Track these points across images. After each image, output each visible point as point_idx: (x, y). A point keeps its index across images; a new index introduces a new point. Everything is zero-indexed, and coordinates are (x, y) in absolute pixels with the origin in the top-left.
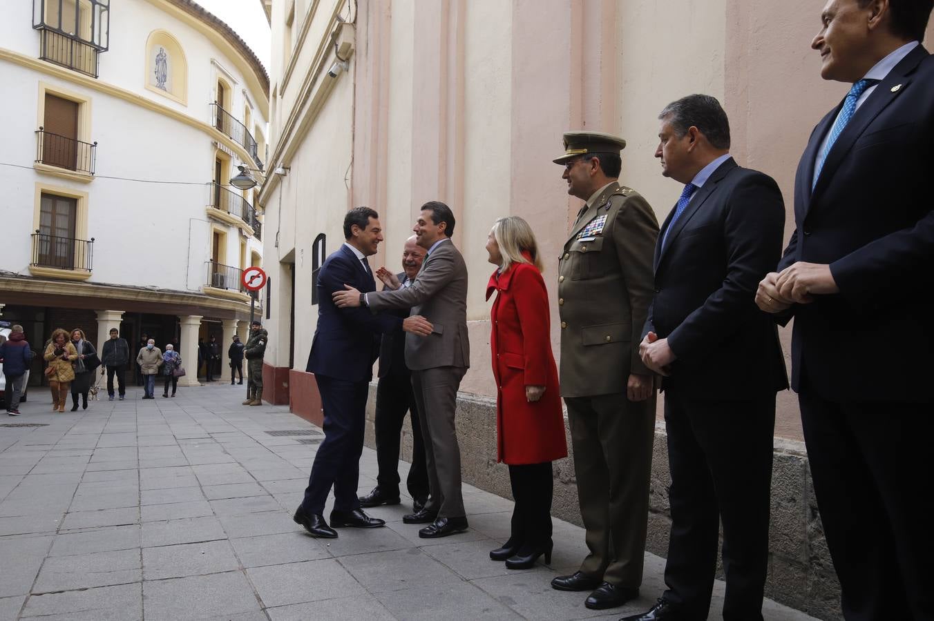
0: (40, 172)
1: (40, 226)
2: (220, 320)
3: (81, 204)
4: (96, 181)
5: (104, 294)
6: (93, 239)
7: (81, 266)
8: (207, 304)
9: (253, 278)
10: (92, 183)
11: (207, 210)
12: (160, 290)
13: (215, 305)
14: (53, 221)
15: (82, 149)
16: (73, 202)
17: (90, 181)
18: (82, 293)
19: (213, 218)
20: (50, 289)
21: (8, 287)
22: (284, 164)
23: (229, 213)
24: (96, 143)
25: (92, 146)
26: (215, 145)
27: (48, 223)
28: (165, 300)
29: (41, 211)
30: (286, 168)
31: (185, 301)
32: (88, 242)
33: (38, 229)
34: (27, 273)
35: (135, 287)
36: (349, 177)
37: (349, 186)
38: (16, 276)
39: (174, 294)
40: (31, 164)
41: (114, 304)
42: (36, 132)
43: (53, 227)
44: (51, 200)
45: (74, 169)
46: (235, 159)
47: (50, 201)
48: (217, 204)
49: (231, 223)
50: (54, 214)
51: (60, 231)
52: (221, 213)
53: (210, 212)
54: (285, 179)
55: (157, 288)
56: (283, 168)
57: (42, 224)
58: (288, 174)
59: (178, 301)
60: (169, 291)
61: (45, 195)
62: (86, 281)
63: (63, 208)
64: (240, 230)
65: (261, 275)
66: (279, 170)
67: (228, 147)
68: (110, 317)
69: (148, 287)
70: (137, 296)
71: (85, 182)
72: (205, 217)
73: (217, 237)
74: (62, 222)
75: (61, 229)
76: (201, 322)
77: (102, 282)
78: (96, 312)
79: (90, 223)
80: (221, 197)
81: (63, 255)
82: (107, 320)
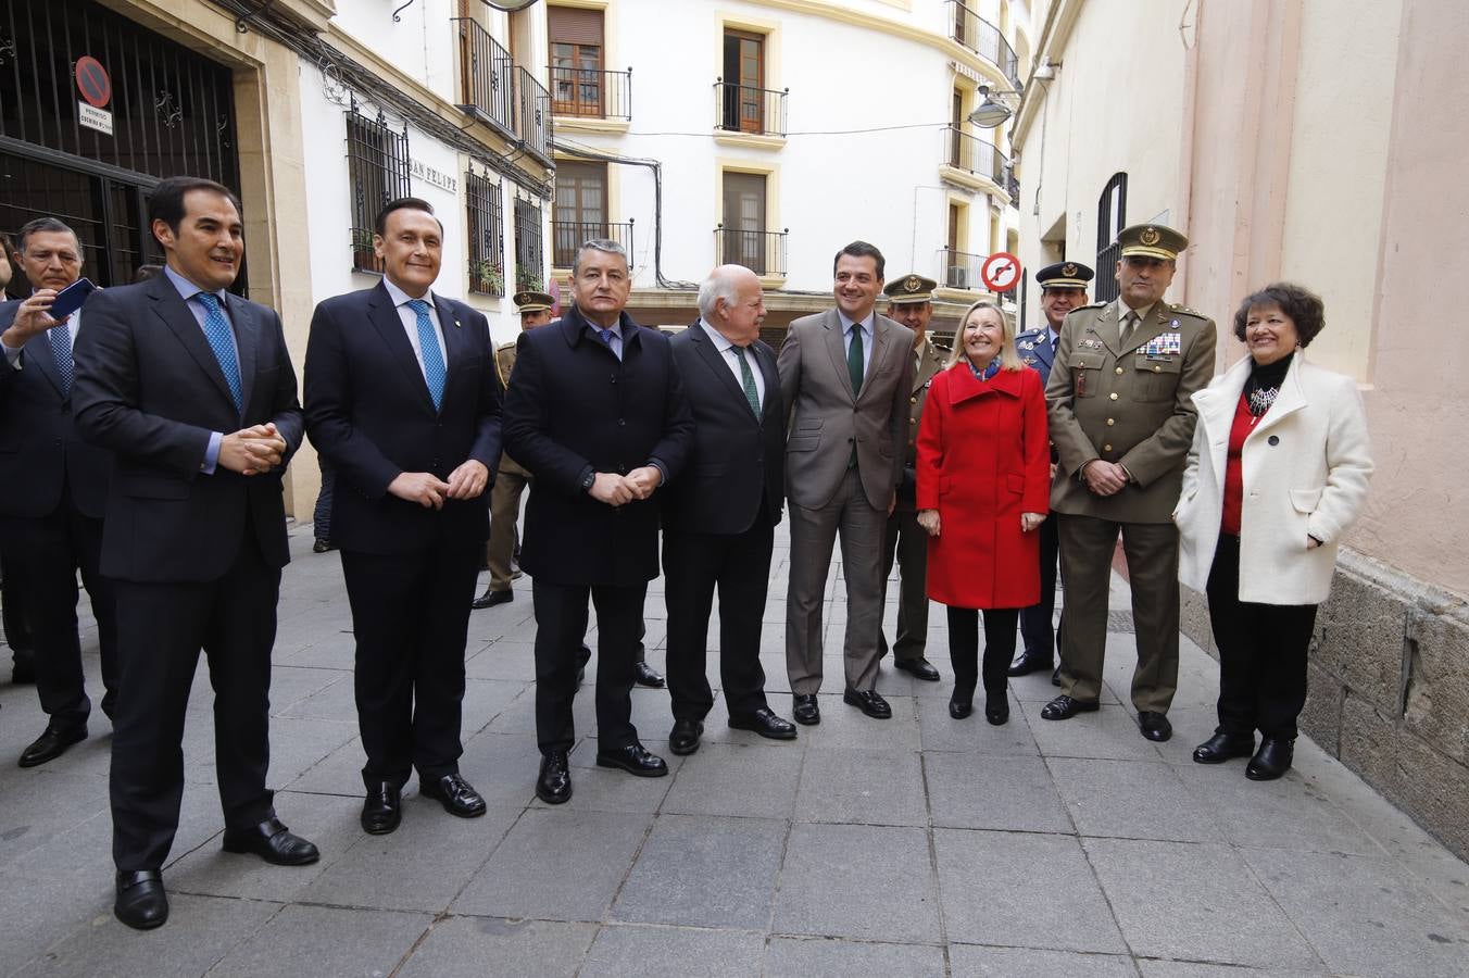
0: (721, 144)
1: (724, 217)
3: (770, 182)
4: (790, 146)
5: (802, 306)
6: (786, 231)
7: (772, 270)
9: (999, 271)
10: (782, 151)
11: (940, 170)
13: (951, 314)
14: (739, 210)
15: (771, 101)
16: (759, 180)
17: (781, 148)
18: (778, 306)
19: (949, 183)
21: (690, 303)
22: (1050, 59)
23: (972, 172)
24: (787, 90)
25: (783, 95)
26: (952, 67)
29: (724, 197)
30: (1055, 65)
32: (781, 234)
33: (722, 221)
36: (1191, 20)
40: (712, 131)
42: (715, 85)
43: (739, 218)
44: (734, 181)
45: (761, 132)
48: (956, 161)
49: (975, 188)
50: (740, 200)
51: (747, 222)
52: (960, 174)
53: (945, 174)
54: (1054, 85)
56: (1050, 65)
57: (726, 215)
58: (1057, 76)
61: (729, 175)
62: (781, 289)
63: (749, 190)
64: (990, 197)
65: (1012, 266)
66: (1043, 71)
67: (972, 68)
71: (774, 149)
72: (936, 183)
73: (955, 209)
74: (750, 210)
75: (749, 219)
77: (801, 290)
79: (784, 206)
80: (962, 148)
81: (751, 255)
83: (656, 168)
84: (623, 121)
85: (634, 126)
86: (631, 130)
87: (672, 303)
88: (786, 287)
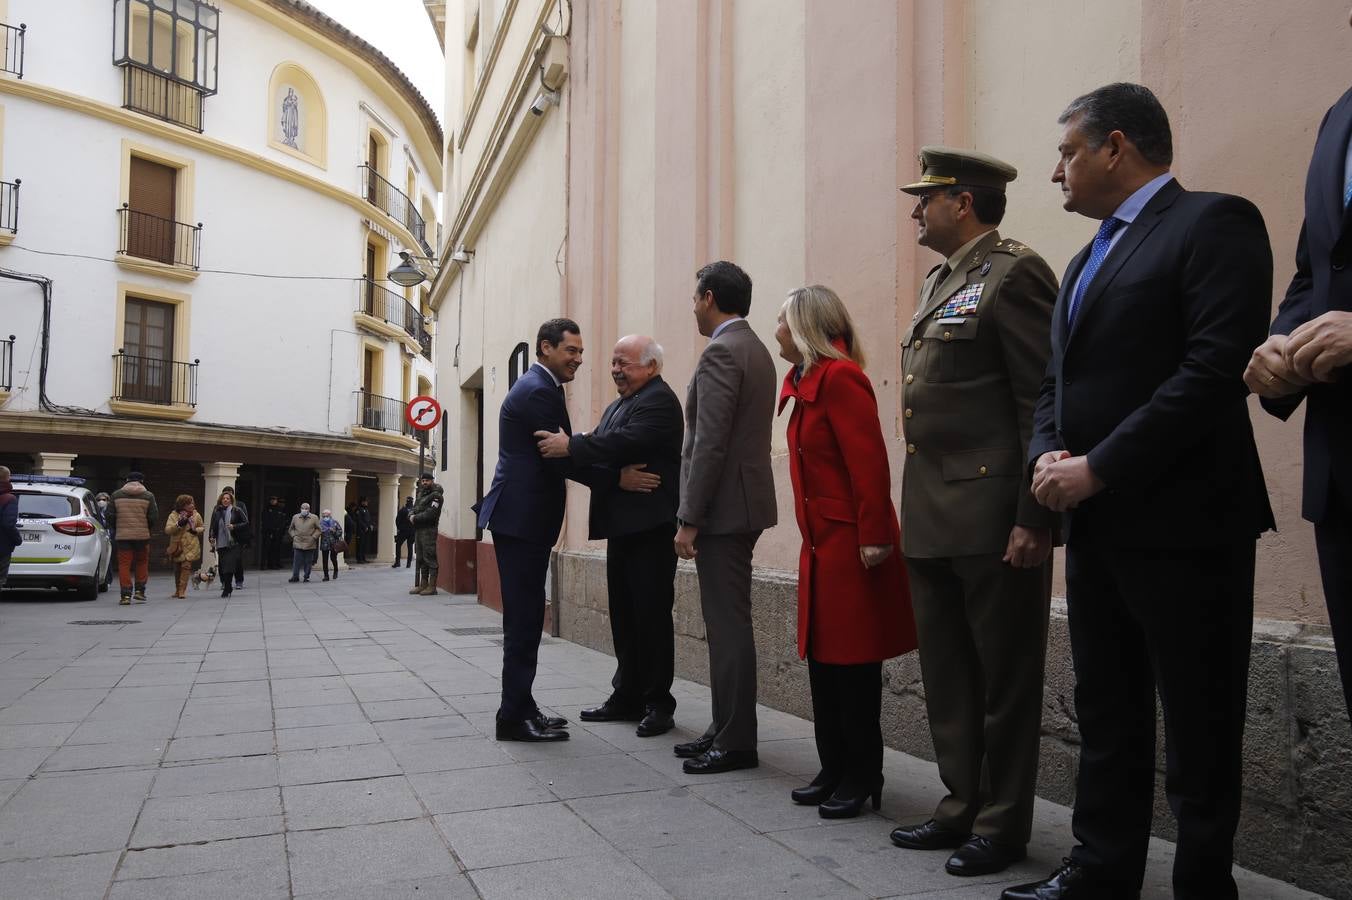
0: (124, 268)
1: (125, 343)
2: (374, 474)
3: (180, 311)
4: (203, 278)
5: (213, 439)
6: (197, 361)
7: (181, 399)
8: (357, 452)
9: (422, 412)
10: (195, 282)
11: (356, 317)
12: (290, 433)
13: (367, 453)
14: (143, 337)
15: (182, 234)
16: (169, 308)
17: (192, 280)
18: (182, 437)
19: (363, 329)
20: (139, 432)
21: (80, 430)
22: (466, 247)
23: (386, 321)
24: (200, 225)
25: (195, 229)
26: (366, 224)
27: (136, 340)
28: (299, 446)
29: (126, 323)
30: (469, 252)
31: (325, 449)
32: (191, 365)
33: (122, 347)
34: (106, 410)
35: (255, 429)
36: (562, 258)
37: (563, 273)
38: (92, 414)
39: (310, 438)
40: (113, 256)
41: (227, 453)
42: (118, 210)
43: (143, 345)
44: (139, 307)
45: (171, 262)
46: (395, 245)
47: (137, 308)
48: (370, 309)
49: (389, 336)
50: (143, 327)
51: (152, 349)
52: (375, 322)
53: (361, 320)
54: (468, 269)
55: (286, 430)
56: (464, 251)
57: (128, 340)
58: (471, 261)
59: (315, 448)
60: (303, 433)
61: (132, 300)
62: (189, 420)
63: (155, 318)
64: (402, 346)
65: (433, 408)
66: (459, 255)
67: (384, 227)
68: (222, 472)
69: (275, 429)
70: (258, 441)
71: (186, 281)
72: (352, 328)
73: (370, 355)
74: (155, 338)
75: (153, 347)
76: (348, 477)
77: (211, 422)
78: (202, 465)
79: (194, 339)
80: (375, 298)
81: (156, 384)
82: (218, 476)
83: (45, 286)
84: (7, 233)
85: (19, 240)
86: (16, 242)
87: (58, 429)
88: (196, 418)
